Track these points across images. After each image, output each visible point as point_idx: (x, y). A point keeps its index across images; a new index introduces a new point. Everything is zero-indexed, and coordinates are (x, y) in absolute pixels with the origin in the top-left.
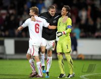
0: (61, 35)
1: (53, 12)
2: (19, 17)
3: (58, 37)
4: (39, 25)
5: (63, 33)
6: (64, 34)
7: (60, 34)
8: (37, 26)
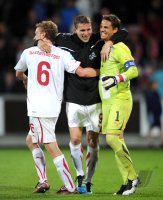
0: (113, 85)
1: (86, 33)
2: (15, 41)
3: (107, 88)
4: (48, 66)
5: (118, 78)
6: (122, 80)
7: (111, 81)
8: (44, 68)
